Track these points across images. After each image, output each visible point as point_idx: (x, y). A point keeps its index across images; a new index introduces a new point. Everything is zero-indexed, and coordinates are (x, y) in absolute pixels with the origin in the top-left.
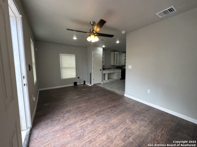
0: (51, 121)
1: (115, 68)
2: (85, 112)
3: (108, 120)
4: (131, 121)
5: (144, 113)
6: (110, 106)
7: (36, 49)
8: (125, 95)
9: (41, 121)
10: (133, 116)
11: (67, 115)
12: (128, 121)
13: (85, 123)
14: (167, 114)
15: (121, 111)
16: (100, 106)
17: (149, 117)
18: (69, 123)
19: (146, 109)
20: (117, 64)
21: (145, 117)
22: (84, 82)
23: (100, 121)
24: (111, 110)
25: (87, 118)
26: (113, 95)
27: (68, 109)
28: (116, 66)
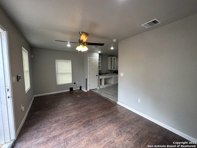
0: (37, 132)
1: (113, 72)
2: (73, 122)
3: (94, 132)
4: (117, 134)
5: (132, 124)
6: (100, 115)
7: (32, 56)
8: (118, 103)
9: (27, 132)
10: (121, 127)
11: (55, 125)
12: (114, 134)
13: (70, 135)
14: (156, 125)
15: (110, 121)
16: (89, 115)
17: (137, 128)
18: (54, 135)
19: (135, 120)
20: (114, 69)
21: (132, 128)
22: (81, 87)
23: (86, 132)
24: (100, 120)
25: (73, 129)
26: (107, 102)
27: (57, 118)
28: (113, 71)
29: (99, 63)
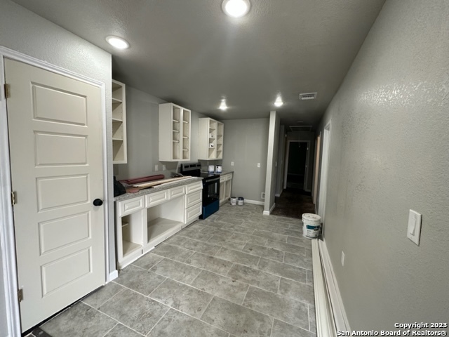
1: (176, 172)
20: (183, 157)
28: (179, 165)
29: (116, 125)
